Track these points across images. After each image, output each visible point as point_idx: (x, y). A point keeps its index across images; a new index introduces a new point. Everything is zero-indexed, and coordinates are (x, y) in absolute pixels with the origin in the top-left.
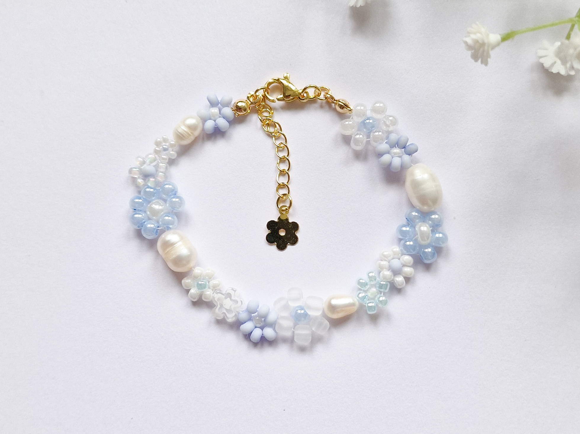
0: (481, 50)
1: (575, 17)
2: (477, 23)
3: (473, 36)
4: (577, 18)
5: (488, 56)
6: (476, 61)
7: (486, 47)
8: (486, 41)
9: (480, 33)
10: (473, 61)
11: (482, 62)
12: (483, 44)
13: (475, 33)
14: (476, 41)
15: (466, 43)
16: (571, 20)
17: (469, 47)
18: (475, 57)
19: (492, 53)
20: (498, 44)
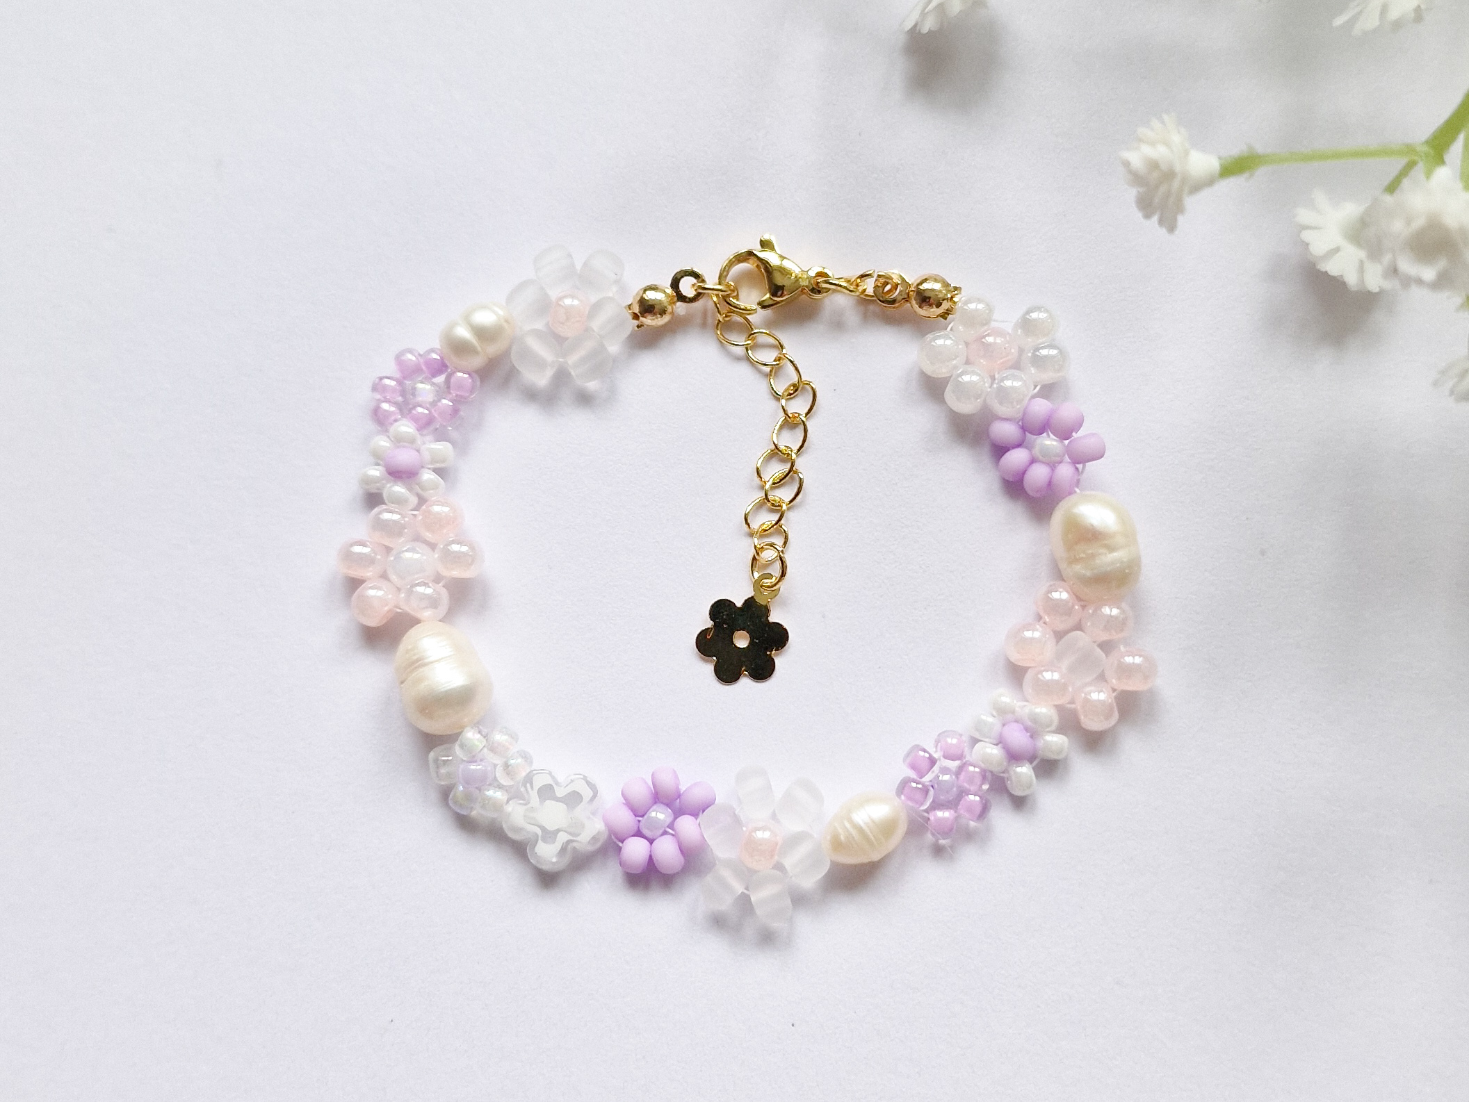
0: (1163, 189)
1: (1423, 144)
2: (1165, 117)
3: (1147, 150)
4: (1425, 149)
5: (1179, 208)
6: (1147, 216)
7: (1176, 184)
8: (1178, 168)
9: (1167, 144)
10: (1139, 215)
11: (1161, 222)
12: (1169, 175)
13: (1152, 144)
14: (1154, 165)
15: (1126, 164)
16: (1409, 149)
17: (1136, 178)
18: (1146, 205)
19: (1190, 202)
20: (1210, 182)
